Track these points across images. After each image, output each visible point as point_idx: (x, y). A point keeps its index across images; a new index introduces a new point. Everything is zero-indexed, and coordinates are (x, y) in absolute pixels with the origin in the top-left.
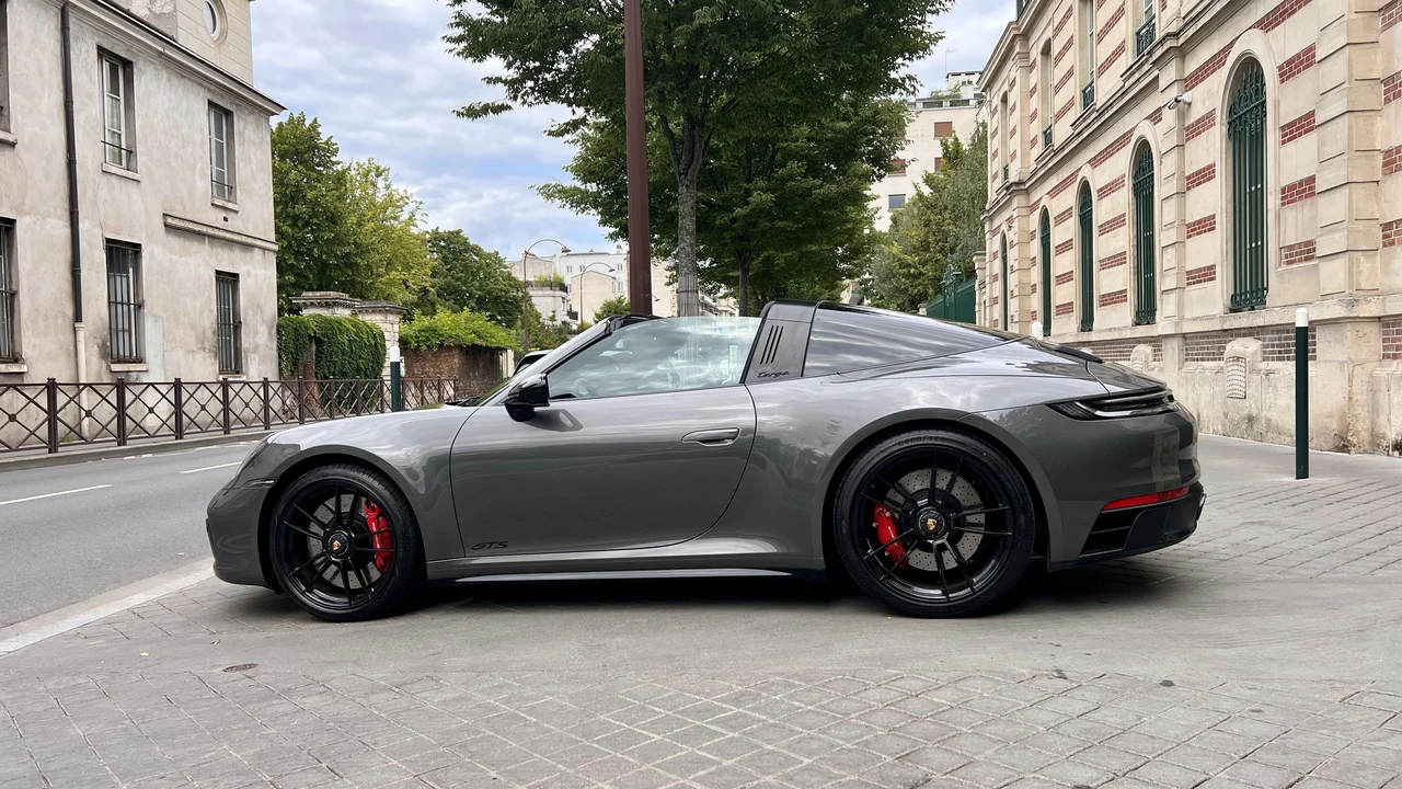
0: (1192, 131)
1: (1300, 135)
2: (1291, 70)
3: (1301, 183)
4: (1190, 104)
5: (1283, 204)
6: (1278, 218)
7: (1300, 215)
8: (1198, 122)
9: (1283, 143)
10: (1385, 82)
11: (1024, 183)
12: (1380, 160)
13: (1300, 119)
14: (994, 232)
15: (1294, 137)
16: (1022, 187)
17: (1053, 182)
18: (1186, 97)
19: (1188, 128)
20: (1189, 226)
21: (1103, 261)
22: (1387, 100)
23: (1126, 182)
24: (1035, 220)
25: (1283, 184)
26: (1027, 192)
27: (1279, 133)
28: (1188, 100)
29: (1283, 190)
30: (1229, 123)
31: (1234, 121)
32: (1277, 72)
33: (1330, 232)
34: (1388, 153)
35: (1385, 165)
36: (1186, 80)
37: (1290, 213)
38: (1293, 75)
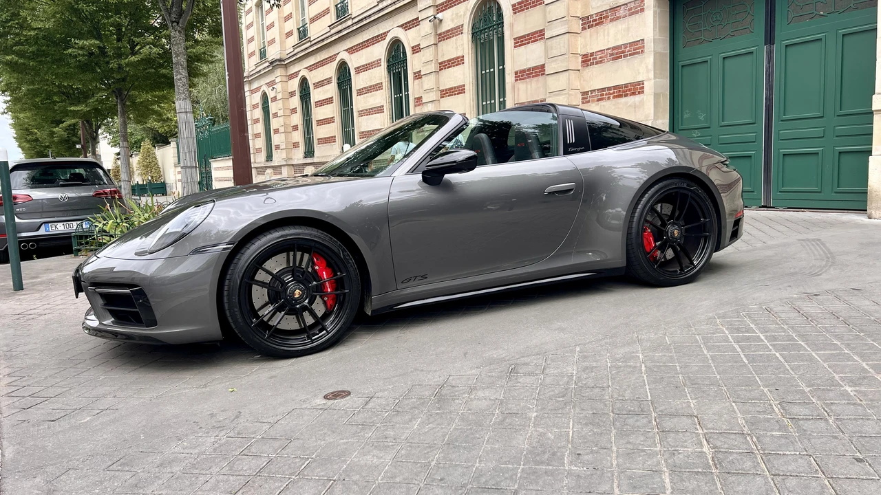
0: (442, 37)
1: (528, 43)
2: (521, 7)
3: (529, 69)
4: (441, 21)
5: (516, 80)
6: (514, 87)
7: (529, 87)
8: (448, 31)
9: (515, 47)
10: (583, 19)
11: (284, 60)
12: (580, 59)
13: (528, 35)
14: (253, 92)
15: (524, 44)
16: (283, 63)
17: (311, 61)
18: (440, 16)
19: (440, 34)
20: (442, 91)
21: (362, 111)
22: (584, 29)
23: (382, 64)
24: (295, 84)
25: (517, 70)
26: (286, 66)
27: (513, 41)
28: (441, 18)
29: (516, 73)
30: (473, 34)
31: (476, 32)
32: (511, 8)
33: (557, 95)
34: (585, 56)
35: (583, 62)
36: (437, 6)
37: (522, 85)
38: (523, 10)
